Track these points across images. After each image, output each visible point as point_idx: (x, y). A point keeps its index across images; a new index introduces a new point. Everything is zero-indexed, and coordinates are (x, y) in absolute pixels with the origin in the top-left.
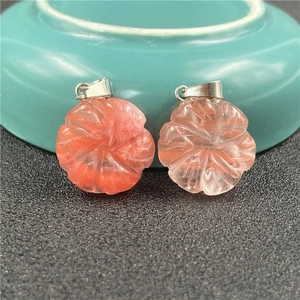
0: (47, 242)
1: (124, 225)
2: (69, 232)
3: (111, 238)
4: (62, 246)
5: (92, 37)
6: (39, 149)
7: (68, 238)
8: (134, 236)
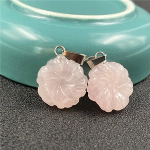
0: (18, 137)
1: (63, 127)
2: (31, 131)
3: (55, 134)
4: (27, 139)
5: (42, 18)
6: (11, 80)
7: (30, 134)
8: (68, 133)
